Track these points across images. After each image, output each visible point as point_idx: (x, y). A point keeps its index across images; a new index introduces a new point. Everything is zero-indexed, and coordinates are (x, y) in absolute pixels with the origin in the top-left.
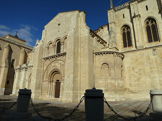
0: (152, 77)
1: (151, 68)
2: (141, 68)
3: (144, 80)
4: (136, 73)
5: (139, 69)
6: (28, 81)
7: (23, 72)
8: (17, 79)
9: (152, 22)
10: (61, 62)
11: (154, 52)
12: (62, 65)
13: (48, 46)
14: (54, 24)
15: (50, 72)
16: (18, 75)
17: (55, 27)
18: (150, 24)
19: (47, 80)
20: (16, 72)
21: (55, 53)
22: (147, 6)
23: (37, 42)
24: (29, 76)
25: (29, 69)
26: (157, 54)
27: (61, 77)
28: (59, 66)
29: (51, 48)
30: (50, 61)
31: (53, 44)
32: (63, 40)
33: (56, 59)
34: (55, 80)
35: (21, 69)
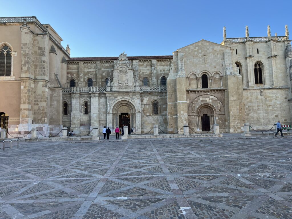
0: (258, 113)
1: (258, 106)
2: (250, 105)
3: (252, 115)
4: (247, 109)
5: (249, 106)
6: (111, 113)
7: (94, 100)
8: (78, 109)
9: (259, 65)
10: (213, 97)
11: (261, 93)
12: (215, 100)
13: (189, 77)
14: (195, 51)
15: (198, 107)
16: (79, 103)
17: (197, 56)
18: (258, 67)
19: (195, 114)
20: (71, 98)
21: (200, 86)
22: (258, 49)
23: (122, 55)
24: (112, 107)
25: (111, 96)
26: (263, 95)
27: (214, 111)
28: (211, 101)
29: (192, 79)
30: (196, 94)
31: (197, 76)
32: (213, 75)
33: (206, 94)
34: (202, 115)
35: (80, 94)
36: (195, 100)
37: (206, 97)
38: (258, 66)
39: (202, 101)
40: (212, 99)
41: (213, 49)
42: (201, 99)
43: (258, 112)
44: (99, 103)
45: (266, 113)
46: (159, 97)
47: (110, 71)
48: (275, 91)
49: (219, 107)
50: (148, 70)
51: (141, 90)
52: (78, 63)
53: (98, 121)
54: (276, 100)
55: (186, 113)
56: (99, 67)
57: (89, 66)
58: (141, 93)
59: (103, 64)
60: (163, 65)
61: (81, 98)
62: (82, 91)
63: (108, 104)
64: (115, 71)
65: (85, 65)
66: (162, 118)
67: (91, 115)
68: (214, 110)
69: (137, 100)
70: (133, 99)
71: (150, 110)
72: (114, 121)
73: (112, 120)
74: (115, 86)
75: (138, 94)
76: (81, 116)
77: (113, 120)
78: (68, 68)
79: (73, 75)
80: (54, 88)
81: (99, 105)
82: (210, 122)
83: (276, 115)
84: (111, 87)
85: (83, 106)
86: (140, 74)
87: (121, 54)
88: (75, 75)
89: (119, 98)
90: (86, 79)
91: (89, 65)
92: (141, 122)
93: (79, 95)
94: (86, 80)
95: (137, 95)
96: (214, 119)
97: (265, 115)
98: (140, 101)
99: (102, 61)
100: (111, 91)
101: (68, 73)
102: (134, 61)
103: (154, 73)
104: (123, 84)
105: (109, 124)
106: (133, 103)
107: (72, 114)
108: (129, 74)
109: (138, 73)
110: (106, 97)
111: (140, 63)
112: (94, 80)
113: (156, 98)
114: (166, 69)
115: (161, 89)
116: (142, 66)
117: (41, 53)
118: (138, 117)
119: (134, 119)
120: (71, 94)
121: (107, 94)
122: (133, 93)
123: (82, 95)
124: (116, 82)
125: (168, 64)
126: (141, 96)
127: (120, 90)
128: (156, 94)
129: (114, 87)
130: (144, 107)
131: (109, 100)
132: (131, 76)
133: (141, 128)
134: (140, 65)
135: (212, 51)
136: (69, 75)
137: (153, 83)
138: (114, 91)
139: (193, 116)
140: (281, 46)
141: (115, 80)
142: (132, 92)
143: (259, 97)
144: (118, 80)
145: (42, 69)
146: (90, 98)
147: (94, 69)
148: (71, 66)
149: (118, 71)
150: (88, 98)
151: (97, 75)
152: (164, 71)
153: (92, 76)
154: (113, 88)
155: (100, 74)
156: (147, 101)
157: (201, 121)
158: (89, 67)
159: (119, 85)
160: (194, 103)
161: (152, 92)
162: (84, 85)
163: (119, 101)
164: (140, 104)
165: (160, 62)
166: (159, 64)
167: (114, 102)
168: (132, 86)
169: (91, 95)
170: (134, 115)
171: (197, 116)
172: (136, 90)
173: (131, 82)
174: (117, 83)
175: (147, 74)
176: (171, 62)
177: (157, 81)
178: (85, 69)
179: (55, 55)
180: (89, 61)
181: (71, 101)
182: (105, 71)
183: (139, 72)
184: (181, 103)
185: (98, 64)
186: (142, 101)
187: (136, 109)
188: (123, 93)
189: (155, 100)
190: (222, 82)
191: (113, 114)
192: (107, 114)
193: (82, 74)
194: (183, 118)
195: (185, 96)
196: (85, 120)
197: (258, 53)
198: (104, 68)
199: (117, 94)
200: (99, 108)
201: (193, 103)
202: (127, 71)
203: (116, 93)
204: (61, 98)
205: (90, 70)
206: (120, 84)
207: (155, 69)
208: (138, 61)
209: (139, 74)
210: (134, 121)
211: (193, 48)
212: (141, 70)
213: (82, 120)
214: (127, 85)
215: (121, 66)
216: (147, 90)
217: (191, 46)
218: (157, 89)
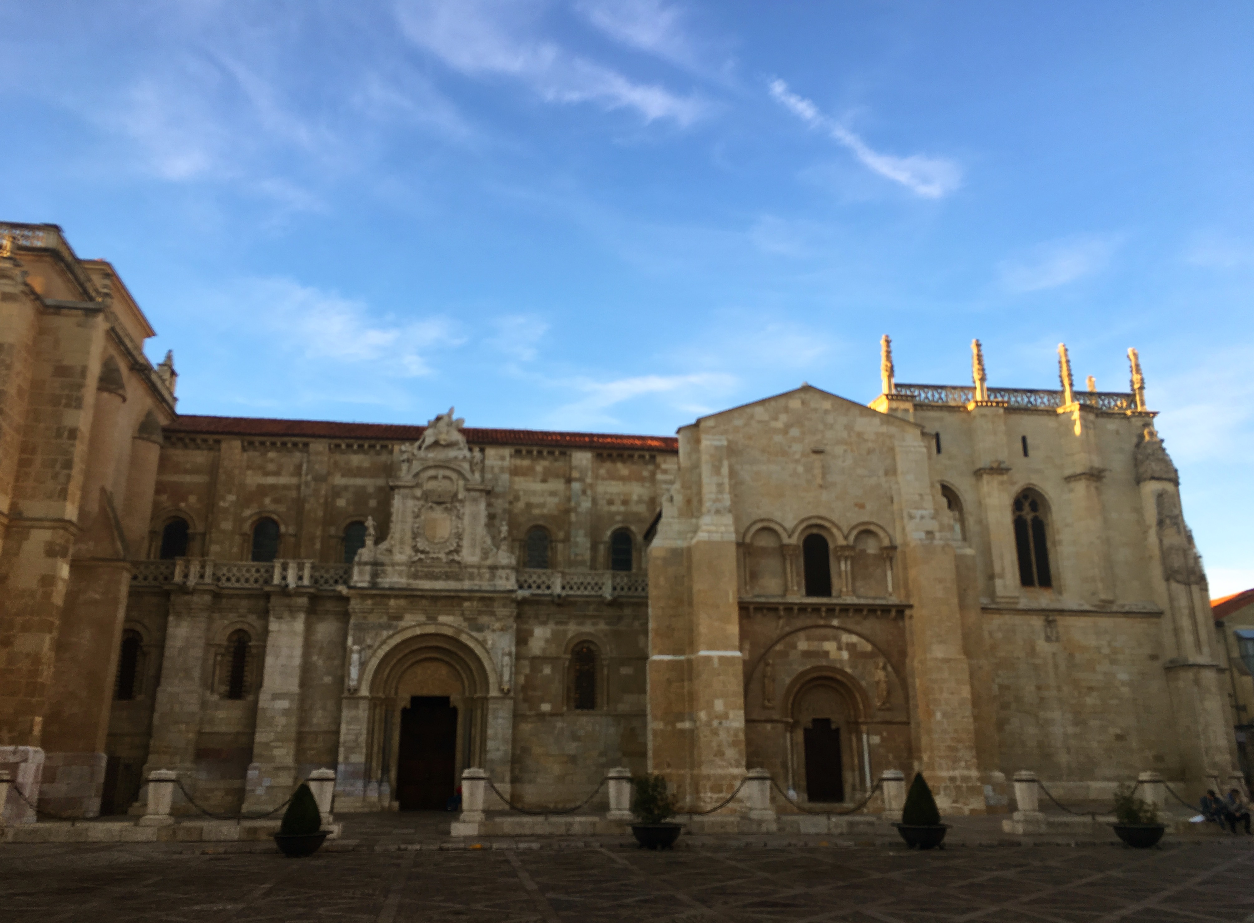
0: (1041, 722)
1: (1039, 688)
2: (1006, 682)
3: (1019, 730)
5: (1001, 686)
6: (364, 698)
7: (284, 627)
8: (196, 673)
9: (1034, 507)
10: (854, 639)
11: (1048, 630)
12: (864, 655)
13: (748, 540)
14: (776, 431)
15: (788, 681)
16: (201, 643)
17: (784, 453)
18: (1029, 516)
19: (776, 717)
20: (167, 615)
21: (799, 585)
22: (1024, 439)
23: (441, 424)
24: (374, 663)
25: (371, 611)
26: (1058, 640)
27: (861, 706)
28: (845, 655)
29: (764, 551)
30: (781, 622)
31: (786, 540)
32: (852, 538)
33: (822, 622)
34: (806, 719)
35: (217, 596)
36: (778, 647)
37: (826, 638)
38: (1027, 508)
39: (807, 654)
40: (851, 647)
41: (849, 427)
42: (803, 645)
43: (1042, 714)
44: (308, 645)
45: (1076, 724)
46: (602, 626)
47: (371, 490)
48: (1105, 622)
49: (883, 686)
50: (553, 494)
51: (521, 587)
52: (218, 442)
53: (293, 735)
54: (1113, 662)
55: (740, 709)
56: (321, 468)
57: (272, 461)
58: (521, 603)
59: (338, 457)
60: (623, 479)
61: (216, 616)
62: (228, 580)
63: (356, 648)
64: (402, 491)
65: (251, 453)
66: (612, 730)
67: (261, 704)
68: (859, 700)
69: (496, 636)
70: (480, 629)
71: (557, 688)
72: (376, 736)
73: (364, 732)
74: (393, 565)
75: (504, 606)
76: (204, 704)
77: (371, 733)
78: (164, 464)
79: (185, 499)
80: (95, 559)
81: (306, 654)
82: (845, 759)
83: (1118, 731)
84: (377, 565)
85: (223, 655)
86: (516, 511)
87: (439, 419)
88: (192, 499)
89: (409, 620)
90: (250, 521)
91: (271, 455)
92: (514, 748)
93: (207, 598)
94: (247, 527)
95: (501, 611)
96: (860, 740)
97: (1071, 730)
98: (514, 643)
99: (337, 441)
100: (374, 585)
101: (160, 488)
102: (491, 452)
103: (579, 510)
104: (435, 556)
105: (350, 750)
106: (478, 650)
107: (161, 698)
108: (467, 510)
109: (507, 506)
110: (345, 616)
111: (518, 462)
112: (287, 525)
113: (588, 628)
114: (635, 497)
115: (614, 589)
116: (524, 474)
117: (66, 392)
118: (500, 721)
119: (476, 732)
120: (167, 594)
121: (353, 602)
122: (482, 599)
123: (224, 601)
124: (402, 542)
125: (646, 474)
126: (519, 617)
127: (418, 582)
128: (591, 608)
129: (389, 569)
130: (527, 671)
131: (360, 628)
132: (475, 517)
133: (508, 778)
134: (515, 472)
135: (845, 434)
136: (164, 498)
137: (572, 557)
138: (391, 589)
139: (769, 726)
140: (1118, 433)
141: (397, 536)
142: (479, 595)
143: (1042, 645)
144: (415, 536)
145: (58, 467)
146: (264, 614)
147: (292, 475)
148: (179, 455)
149: (418, 493)
150: (252, 619)
151: (307, 506)
152: (625, 502)
153: (282, 508)
154: (384, 572)
155: (322, 500)
156: (547, 641)
157: (801, 749)
158: (271, 467)
159: (416, 559)
160: (771, 661)
161: (572, 599)
162: (235, 550)
163: (408, 634)
164: (510, 654)
165: (608, 465)
166: (602, 472)
167: (384, 642)
168: (479, 567)
169: (274, 601)
170: (479, 712)
171: (787, 723)
172: (498, 588)
173: (473, 546)
174: (409, 551)
175: (545, 511)
176: (658, 466)
177: (594, 547)
178: (249, 472)
179: (117, 400)
180: (273, 439)
181: (163, 628)
182: (346, 488)
183: (511, 503)
184: (716, 661)
185: (318, 453)
186: (522, 639)
187: (492, 679)
188: (435, 598)
189: (585, 638)
190: (889, 573)
191: (374, 702)
192: (345, 702)
193: (232, 498)
194: (723, 735)
195: (734, 629)
196: (223, 729)
197: (1026, 454)
198: (343, 476)
199: (402, 602)
200: (306, 669)
201: (767, 664)
202: (460, 496)
203: (397, 597)
204: (121, 614)
205: (271, 480)
206: (422, 552)
207: (584, 492)
208: (507, 452)
209: (509, 512)
210: (478, 740)
211: (766, 417)
212: (521, 493)
213: (207, 729)
214: (456, 558)
215: (432, 472)
216: (548, 587)
217: (759, 410)
218: (596, 588)
